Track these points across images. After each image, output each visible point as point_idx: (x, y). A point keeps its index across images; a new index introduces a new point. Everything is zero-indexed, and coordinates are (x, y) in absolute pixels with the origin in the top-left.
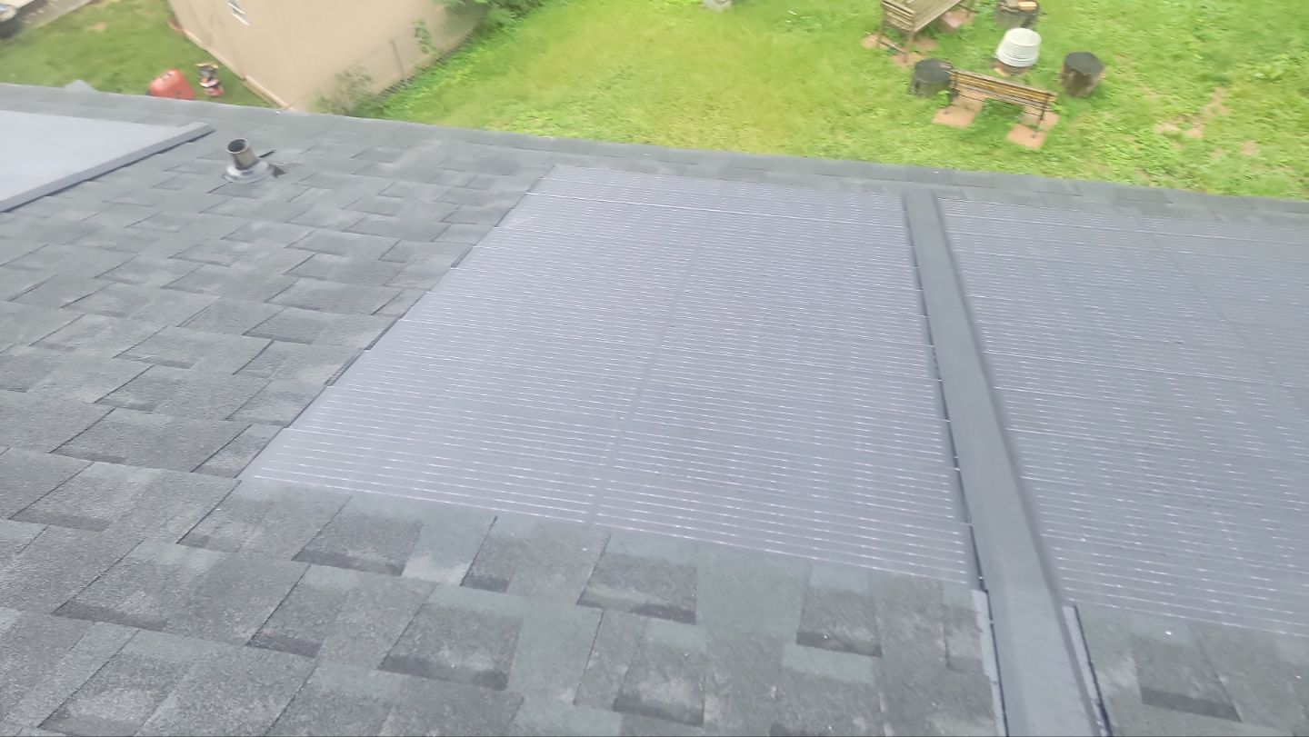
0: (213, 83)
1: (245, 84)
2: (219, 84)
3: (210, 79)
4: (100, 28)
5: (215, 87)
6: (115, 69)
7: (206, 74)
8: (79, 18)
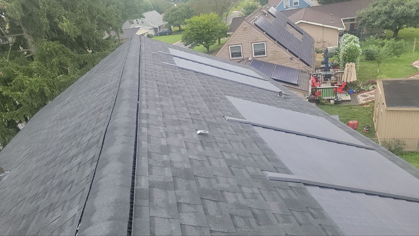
0: (367, 129)
1: (375, 133)
2: (368, 130)
3: (366, 128)
4: (357, 110)
5: (367, 130)
6: (350, 118)
7: (367, 127)
8: (353, 107)
